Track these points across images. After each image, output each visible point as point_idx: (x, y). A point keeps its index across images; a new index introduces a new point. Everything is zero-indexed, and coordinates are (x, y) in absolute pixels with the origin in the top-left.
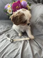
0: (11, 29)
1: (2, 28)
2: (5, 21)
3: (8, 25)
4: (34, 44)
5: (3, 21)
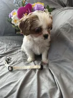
0: (17, 49)
2: (11, 37)
3: (15, 45)
4: (46, 76)
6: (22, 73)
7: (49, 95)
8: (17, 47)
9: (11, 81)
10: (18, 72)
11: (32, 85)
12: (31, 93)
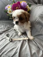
0: (11, 29)
1: (2, 28)
2: (5, 21)
3: (9, 26)
5: (4, 21)
6: (18, 42)
7: (36, 53)
8: (10, 27)
9: (13, 47)
10: (16, 42)
11: (26, 48)
12: (26, 53)
